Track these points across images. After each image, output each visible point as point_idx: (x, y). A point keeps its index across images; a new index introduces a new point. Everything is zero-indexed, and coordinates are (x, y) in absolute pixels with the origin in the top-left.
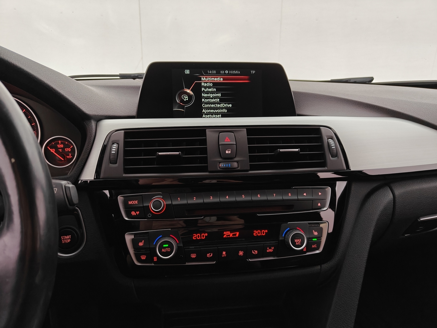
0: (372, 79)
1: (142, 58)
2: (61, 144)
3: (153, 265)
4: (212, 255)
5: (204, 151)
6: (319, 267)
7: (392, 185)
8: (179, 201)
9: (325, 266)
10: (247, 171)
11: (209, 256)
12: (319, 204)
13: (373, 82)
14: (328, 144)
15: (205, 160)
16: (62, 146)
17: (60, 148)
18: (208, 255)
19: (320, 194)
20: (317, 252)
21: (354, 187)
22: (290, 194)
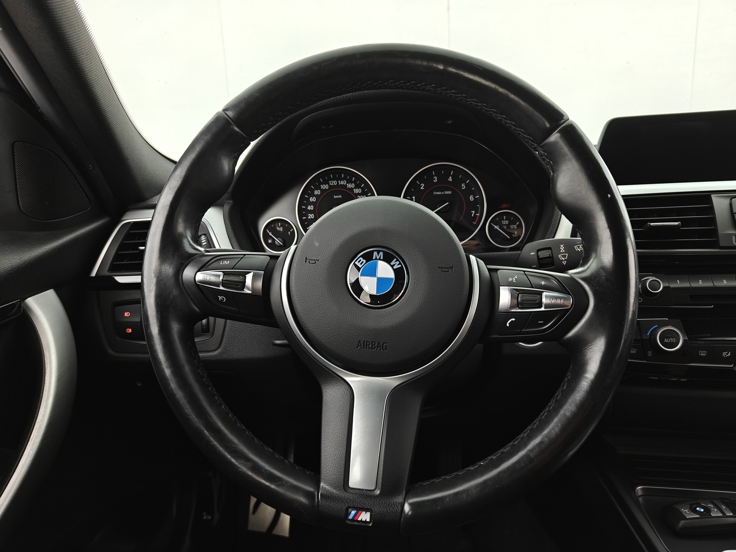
2: (506, 220)
3: (645, 362)
4: (729, 354)
5: (713, 221)
8: (678, 284)
11: (726, 355)
15: (715, 232)
16: (507, 222)
17: (505, 225)
18: (724, 354)
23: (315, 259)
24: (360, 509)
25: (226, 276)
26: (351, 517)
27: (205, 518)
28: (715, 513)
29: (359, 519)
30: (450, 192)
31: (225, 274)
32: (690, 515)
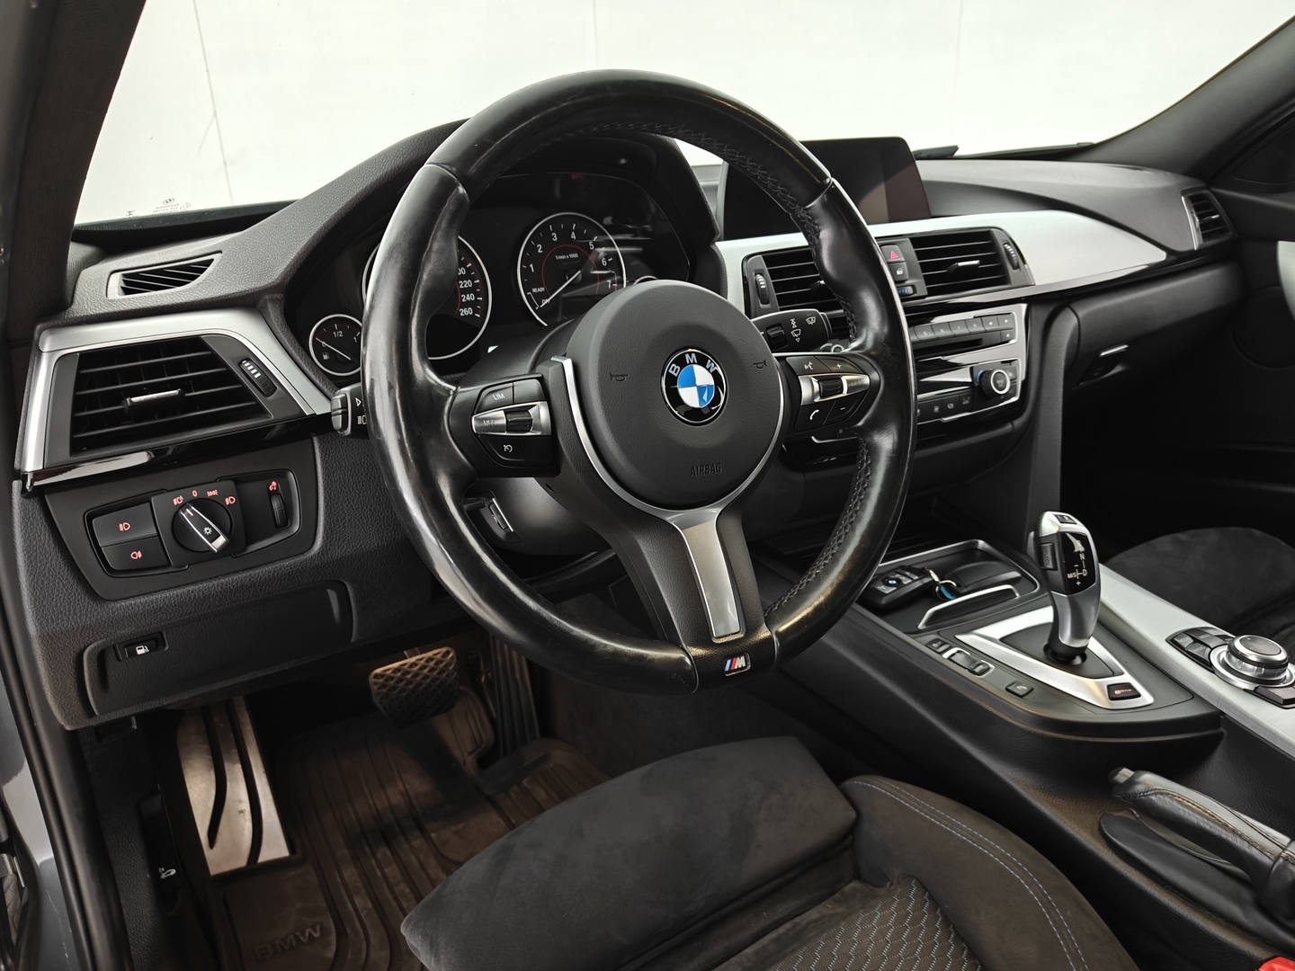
0: (956, 148)
1: (215, 114)
6: (1010, 426)
7: (1072, 306)
9: (1018, 423)
10: (924, 297)
12: (1008, 335)
13: (957, 154)
14: (1006, 250)
19: (1006, 321)
20: (1014, 399)
21: (1034, 312)
22: (975, 325)
23: (622, 373)
24: (734, 656)
25: (509, 416)
26: (727, 668)
27: (163, 876)
28: (906, 581)
29: (736, 667)
30: (575, 255)
31: (506, 412)
32: (888, 590)
